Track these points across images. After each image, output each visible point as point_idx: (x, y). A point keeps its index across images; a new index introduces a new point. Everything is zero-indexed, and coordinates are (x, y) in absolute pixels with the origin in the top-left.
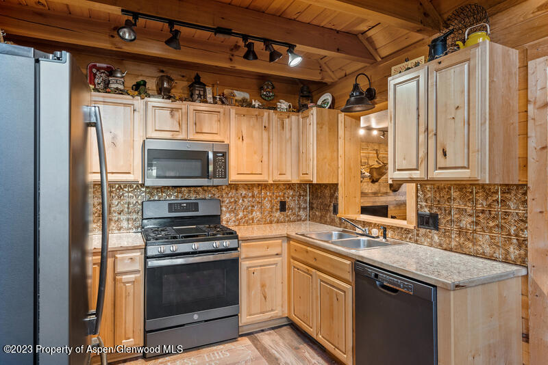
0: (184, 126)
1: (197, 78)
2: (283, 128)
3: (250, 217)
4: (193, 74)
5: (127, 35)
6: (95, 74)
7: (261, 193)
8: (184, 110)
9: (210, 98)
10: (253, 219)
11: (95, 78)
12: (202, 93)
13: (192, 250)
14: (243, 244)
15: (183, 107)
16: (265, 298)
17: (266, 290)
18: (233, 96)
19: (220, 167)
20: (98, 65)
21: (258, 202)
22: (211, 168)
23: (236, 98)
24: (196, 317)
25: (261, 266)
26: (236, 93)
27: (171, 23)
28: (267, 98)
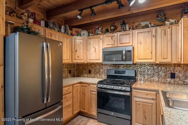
0: (116, 42)
1: (124, 22)
2: (165, 34)
3: (152, 79)
4: (122, 21)
5: (80, 17)
6: (96, 30)
7: (158, 68)
8: (116, 36)
9: (128, 29)
10: (153, 80)
11: (95, 31)
12: (124, 27)
13: (111, 88)
14: (134, 90)
15: (116, 35)
16: (146, 118)
17: (146, 115)
18: (140, 25)
19: (129, 57)
20: (96, 27)
21: (157, 72)
22: (124, 57)
23: (142, 25)
24: (112, 114)
25: (143, 102)
26: (142, 23)
27: (91, 7)
28: (160, 21)
